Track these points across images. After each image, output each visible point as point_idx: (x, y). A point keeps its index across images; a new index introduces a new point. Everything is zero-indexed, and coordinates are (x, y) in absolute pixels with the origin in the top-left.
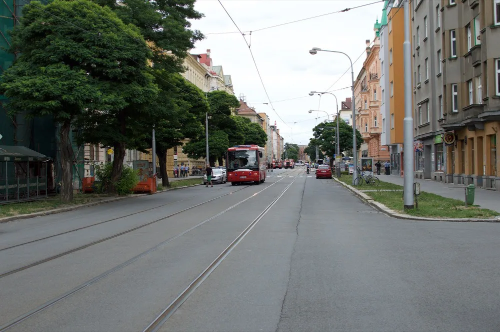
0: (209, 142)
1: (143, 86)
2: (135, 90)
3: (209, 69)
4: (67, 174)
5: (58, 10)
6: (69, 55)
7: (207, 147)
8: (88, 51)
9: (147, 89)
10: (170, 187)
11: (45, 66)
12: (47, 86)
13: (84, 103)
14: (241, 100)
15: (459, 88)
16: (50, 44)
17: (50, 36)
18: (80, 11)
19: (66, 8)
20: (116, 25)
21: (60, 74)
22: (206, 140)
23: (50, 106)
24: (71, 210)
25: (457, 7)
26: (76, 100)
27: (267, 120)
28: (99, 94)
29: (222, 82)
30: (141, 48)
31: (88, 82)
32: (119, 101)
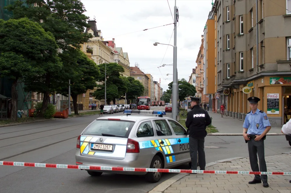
0: (106, 91)
1: (54, 63)
2: (49, 65)
3: (113, 50)
4: (14, 107)
5: (11, 25)
6: (16, 47)
7: (106, 94)
8: (25, 45)
9: (56, 65)
10: (79, 115)
11: (4, 52)
12: (4, 63)
13: (22, 72)
14: (136, 66)
15: (230, 66)
16: (6, 42)
17: (6, 37)
18: (22, 25)
19: (15, 24)
20: (40, 33)
21: (10, 57)
22: (105, 90)
23: (5, 72)
24: (15, 125)
25: (230, 23)
26: (18, 70)
27: (152, 78)
28: (30, 67)
29: (121, 56)
30: (53, 44)
31: (25, 61)
32: (41, 70)
